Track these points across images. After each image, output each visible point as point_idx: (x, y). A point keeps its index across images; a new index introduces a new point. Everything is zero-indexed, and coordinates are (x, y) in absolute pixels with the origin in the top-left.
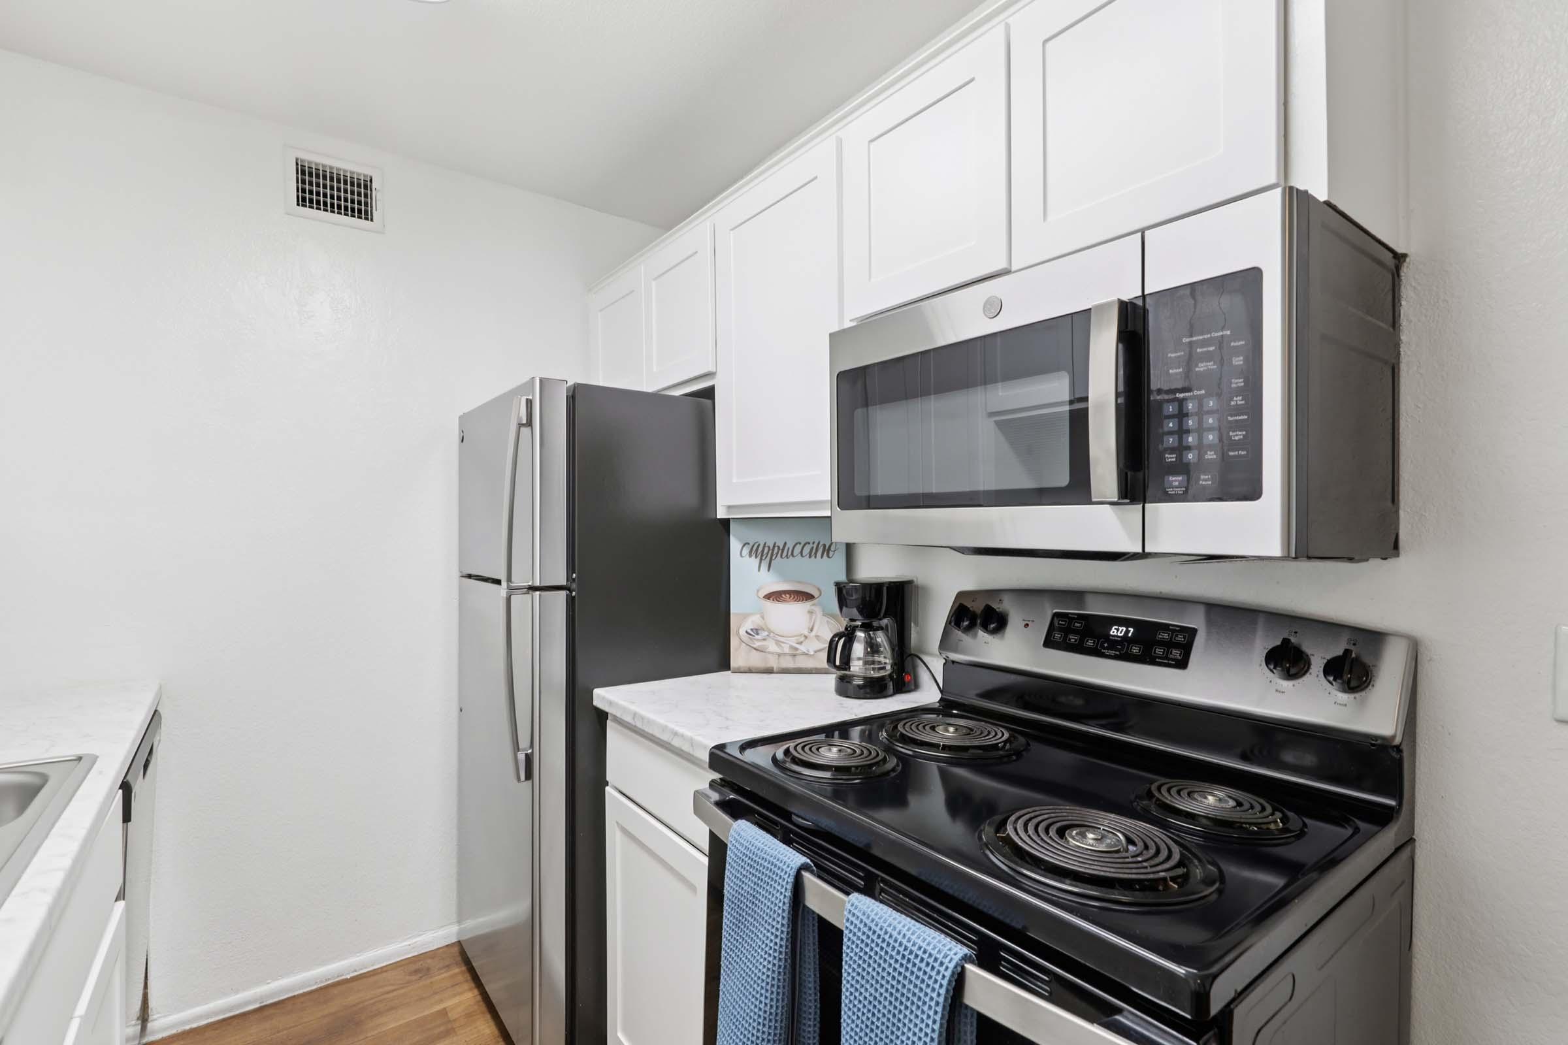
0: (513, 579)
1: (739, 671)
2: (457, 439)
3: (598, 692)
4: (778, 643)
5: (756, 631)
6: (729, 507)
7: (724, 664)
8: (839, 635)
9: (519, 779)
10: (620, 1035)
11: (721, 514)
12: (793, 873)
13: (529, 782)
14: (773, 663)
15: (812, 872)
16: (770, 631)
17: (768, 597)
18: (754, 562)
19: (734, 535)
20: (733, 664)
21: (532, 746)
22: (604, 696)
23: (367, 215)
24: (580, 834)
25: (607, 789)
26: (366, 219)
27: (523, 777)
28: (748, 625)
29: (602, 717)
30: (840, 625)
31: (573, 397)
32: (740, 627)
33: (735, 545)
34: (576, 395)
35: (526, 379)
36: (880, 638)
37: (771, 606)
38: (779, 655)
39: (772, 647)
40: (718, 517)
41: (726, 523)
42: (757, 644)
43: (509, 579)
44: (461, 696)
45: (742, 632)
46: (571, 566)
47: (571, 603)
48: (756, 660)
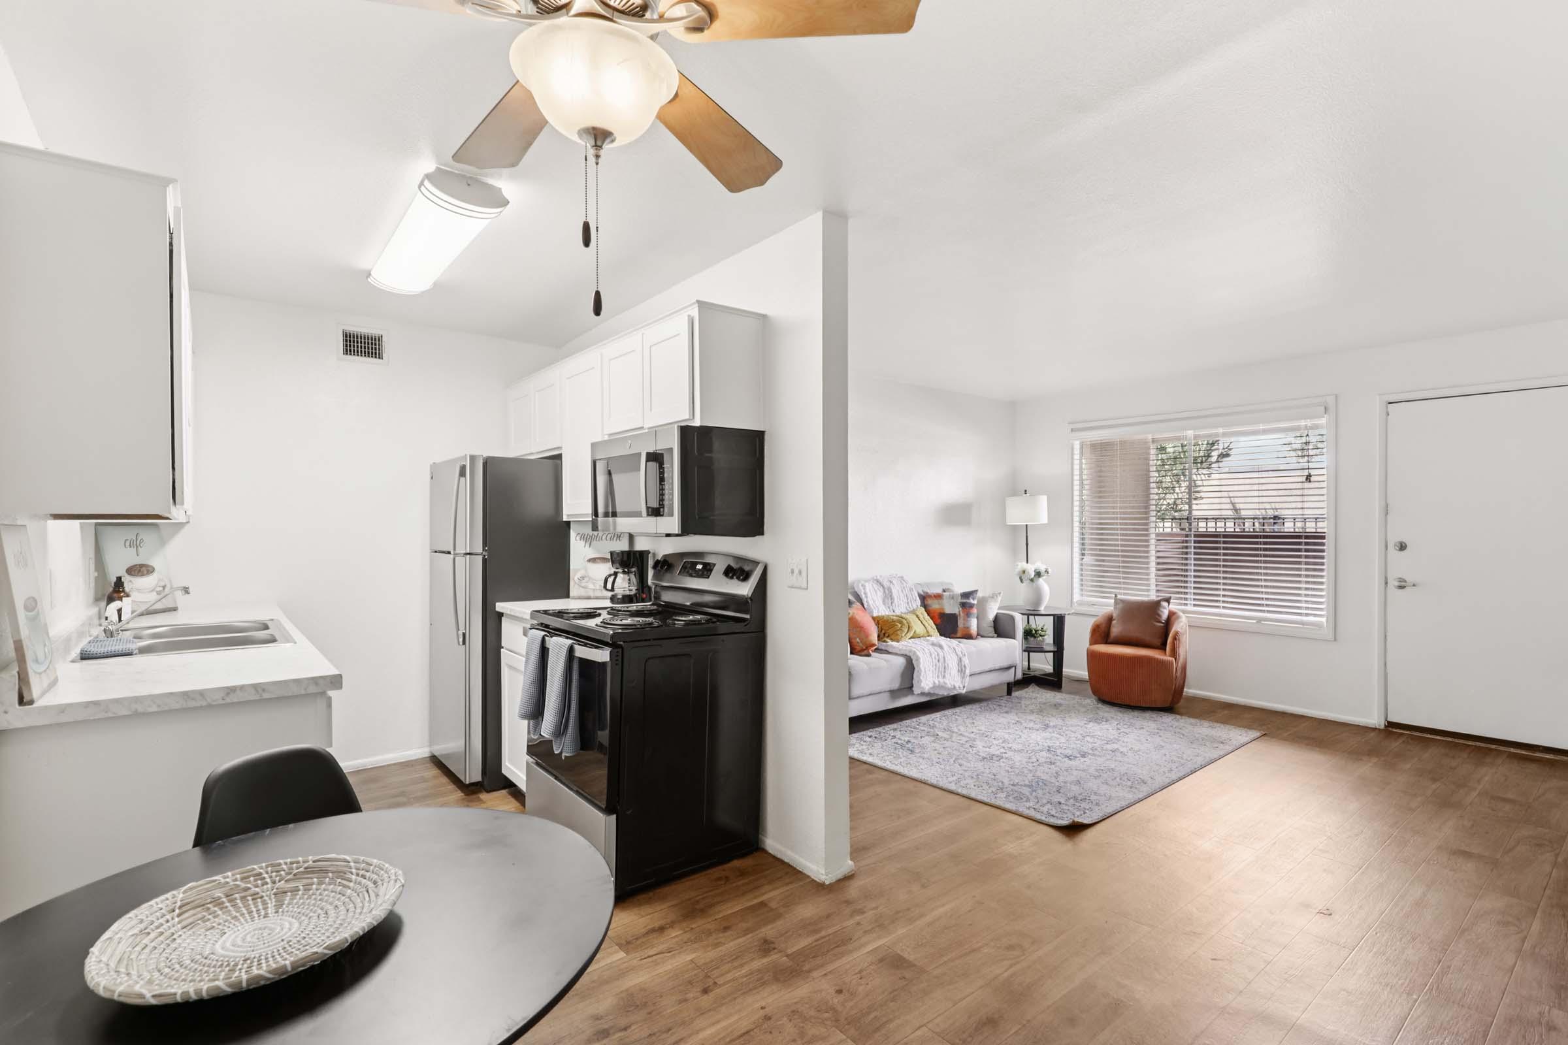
0: (457, 549)
1: (574, 598)
2: (429, 477)
3: (497, 604)
4: (594, 584)
5: (583, 578)
6: (568, 515)
7: (568, 596)
8: (610, 576)
9: (459, 644)
10: (507, 764)
11: (565, 519)
12: (541, 637)
13: (464, 646)
14: (591, 594)
15: (548, 636)
16: (590, 578)
17: (589, 561)
18: (583, 543)
19: (573, 530)
20: (571, 594)
21: (465, 629)
22: (500, 606)
23: (380, 357)
24: (489, 671)
25: (502, 650)
26: (379, 358)
27: (461, 643)
28: (579, 575)
29: (500, 615)
30: (613, 570)
31: (486, 462)
32: (574, 576)
33: (573, 534)
34: (488, 463)
35: (463, 455)
36: (632, 576)
37: (590, 565)
38: (594, 590)
39: (591, 586)
40: (564, 520)
41: (568, 523)
42: (583, 585)
43: (455, 549)
44: (431, 619)
45: (576, 578)
46: (485, 544)
47: (485, 561)
48: (582, 592)
